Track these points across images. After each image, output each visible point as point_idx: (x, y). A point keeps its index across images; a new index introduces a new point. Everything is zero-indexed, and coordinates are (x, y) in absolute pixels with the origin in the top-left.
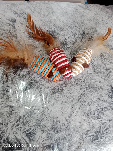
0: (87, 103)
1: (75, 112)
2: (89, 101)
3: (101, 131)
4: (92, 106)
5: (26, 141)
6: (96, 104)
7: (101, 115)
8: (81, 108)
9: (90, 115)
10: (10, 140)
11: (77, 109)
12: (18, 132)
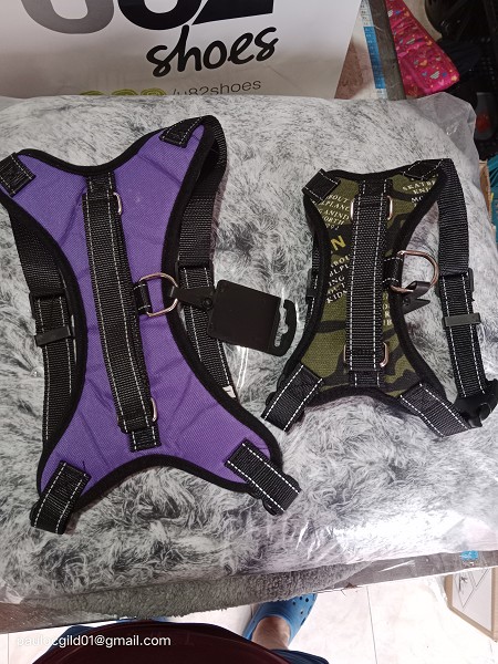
0: (321, 424)
1: (294, 444)
2: (327, 420)
3: (350, 485)
4: (333, 432)
5: (188, 501)
6: (343, 427)
7: (353, 451)
8: (307, 436)
9: (328, 452)
10: (153, 499)
11: (298, 438)
12: (172, 483)
